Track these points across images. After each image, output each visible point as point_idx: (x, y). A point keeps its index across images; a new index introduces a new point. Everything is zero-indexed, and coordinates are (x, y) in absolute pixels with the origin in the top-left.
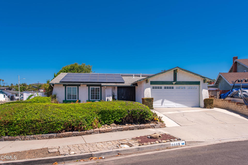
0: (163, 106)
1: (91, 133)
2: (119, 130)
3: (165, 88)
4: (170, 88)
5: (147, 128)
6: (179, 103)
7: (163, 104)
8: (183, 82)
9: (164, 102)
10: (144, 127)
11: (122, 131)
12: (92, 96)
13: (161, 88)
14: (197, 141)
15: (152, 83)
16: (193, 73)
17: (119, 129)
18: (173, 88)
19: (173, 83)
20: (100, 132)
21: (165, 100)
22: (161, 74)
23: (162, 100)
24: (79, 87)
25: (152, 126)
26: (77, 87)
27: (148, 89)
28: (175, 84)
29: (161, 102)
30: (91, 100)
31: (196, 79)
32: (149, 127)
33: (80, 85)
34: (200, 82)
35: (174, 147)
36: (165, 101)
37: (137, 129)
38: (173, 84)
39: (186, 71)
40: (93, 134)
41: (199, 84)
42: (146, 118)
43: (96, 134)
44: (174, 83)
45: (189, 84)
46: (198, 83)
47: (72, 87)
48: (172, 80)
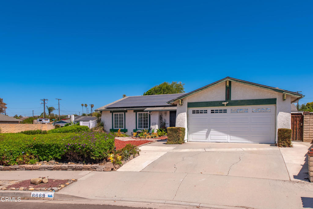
0: (209, 139)
1: (16, 169)
2: (49, 169)
3: (212, 112)
4: (221, 111)
5: (85, 170)
6: (237, 136)
7: (209, 136)
8: (242, 101)
9: (210, 134)
10: (81, 168)
11: (52, 170)
12: (139, 124)
13: (206, 112)
14: (73, 196)
15: (190, 105)
16: (257, 85)
17: (48, 167)
18: (225, 111)
19: (223, 103)
20: (27, 169)
21: (212, 130)
22: (200, 91)
23: (207, 130)
24: (126, 113)
25: (94, 168)
26: (123, 113)
27: (183, 114)
28: (227, 105)
29: (205, 134)
30: (139, 129)
31: (269, 93)
32: (88, 169)
33: (126, 111)
34: (276, 99)
35: (36, 198)
36: (212, 132)
37: (71, 169)
38: (224, 105)
39: (243, 82)
40: (18, 170)
41: (275, 103)
42: (92, 156)
43: (21, 170)
44: (225, 103)
45: (254, 104)
46: (272, 101)
47: (119, 113)
48: (224, 98)
